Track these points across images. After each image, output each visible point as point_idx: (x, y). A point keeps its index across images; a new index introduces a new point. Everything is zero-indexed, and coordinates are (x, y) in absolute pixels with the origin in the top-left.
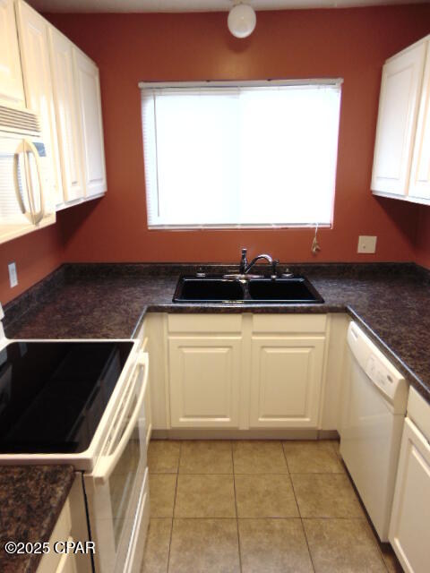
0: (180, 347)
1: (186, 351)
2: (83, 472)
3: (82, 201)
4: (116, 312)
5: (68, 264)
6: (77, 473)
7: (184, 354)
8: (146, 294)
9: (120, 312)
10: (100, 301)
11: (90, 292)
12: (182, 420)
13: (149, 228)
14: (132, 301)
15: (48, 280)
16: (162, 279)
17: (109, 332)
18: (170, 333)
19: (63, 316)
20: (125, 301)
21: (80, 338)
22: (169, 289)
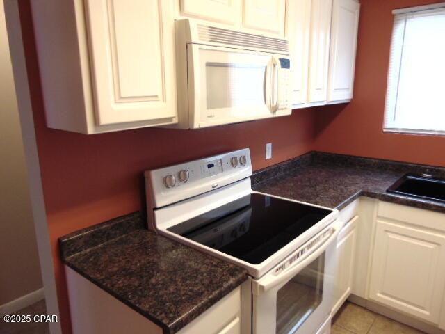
0: (386, 231)
1: (391, 236)
2: (253, 278)
3: (325, 103)
4: (334, 189)
5: (315, 151)
6: (249, 277)
7: (389, 238)
8: (365, 182)
9: (337, 191)
10: (326, 181)
11: (323, 173)
12: (379, 295)
13: (384, 130)
14: (351, 185)
15: (296, 160)
16: (386, 173)
17: (320, 201)
18: (379, 217)
19: (294, 185)
20: (346, 183)
21: (298, 200)
22: (389, 182)
